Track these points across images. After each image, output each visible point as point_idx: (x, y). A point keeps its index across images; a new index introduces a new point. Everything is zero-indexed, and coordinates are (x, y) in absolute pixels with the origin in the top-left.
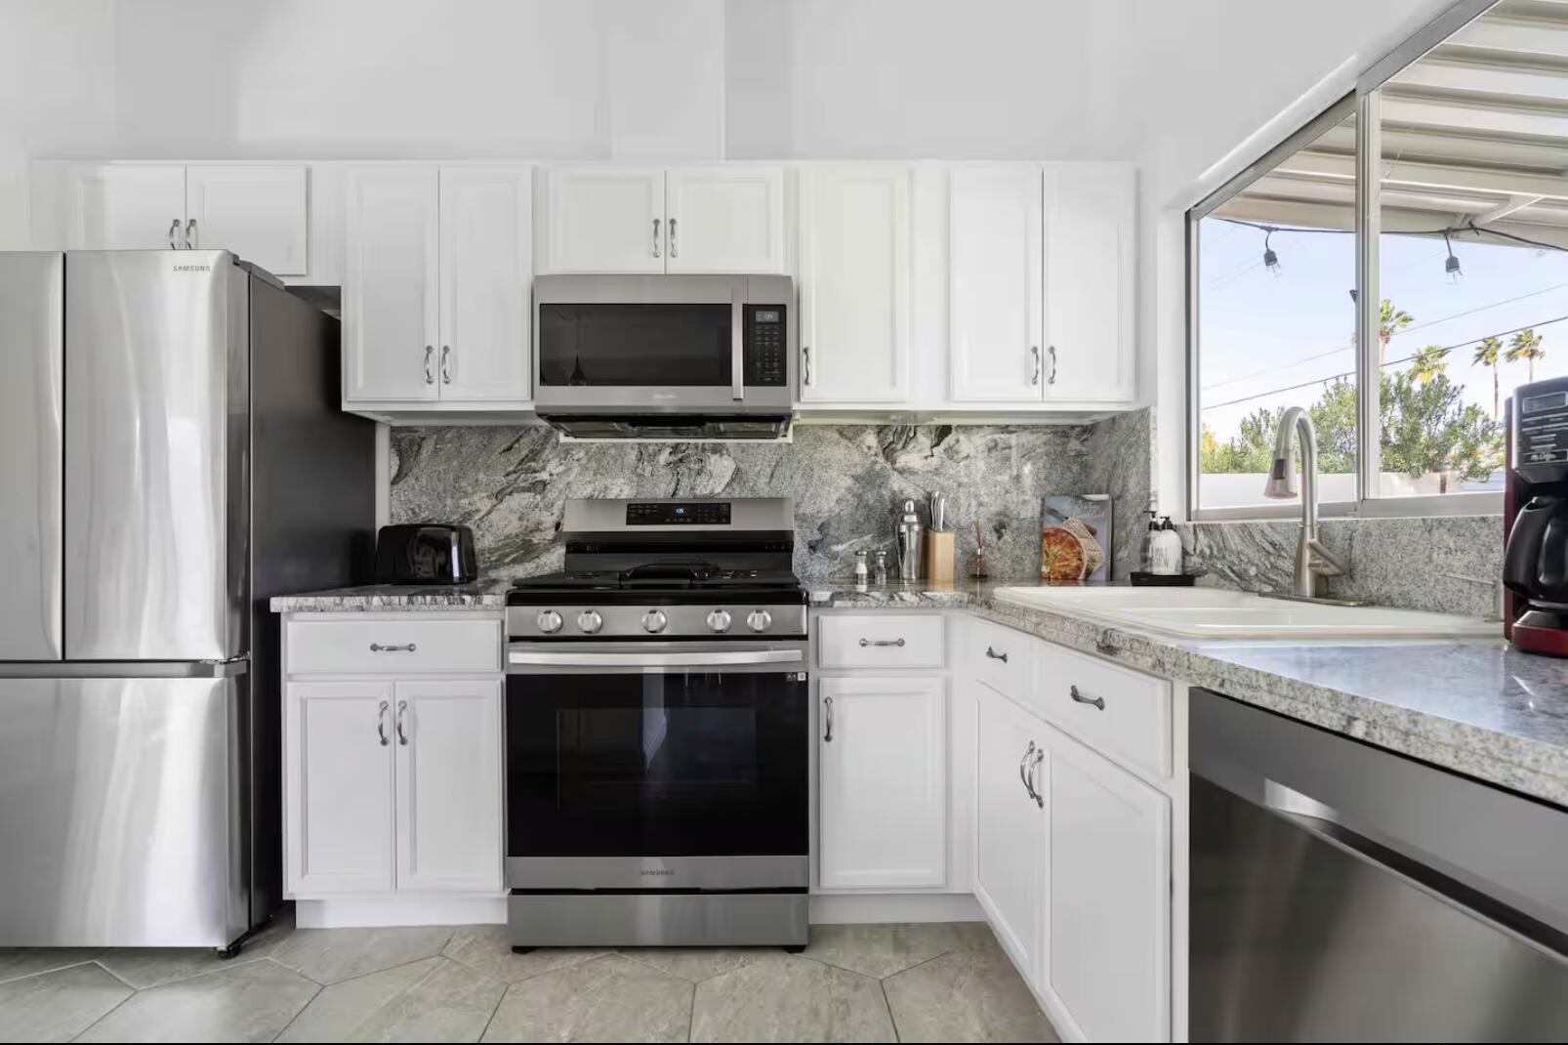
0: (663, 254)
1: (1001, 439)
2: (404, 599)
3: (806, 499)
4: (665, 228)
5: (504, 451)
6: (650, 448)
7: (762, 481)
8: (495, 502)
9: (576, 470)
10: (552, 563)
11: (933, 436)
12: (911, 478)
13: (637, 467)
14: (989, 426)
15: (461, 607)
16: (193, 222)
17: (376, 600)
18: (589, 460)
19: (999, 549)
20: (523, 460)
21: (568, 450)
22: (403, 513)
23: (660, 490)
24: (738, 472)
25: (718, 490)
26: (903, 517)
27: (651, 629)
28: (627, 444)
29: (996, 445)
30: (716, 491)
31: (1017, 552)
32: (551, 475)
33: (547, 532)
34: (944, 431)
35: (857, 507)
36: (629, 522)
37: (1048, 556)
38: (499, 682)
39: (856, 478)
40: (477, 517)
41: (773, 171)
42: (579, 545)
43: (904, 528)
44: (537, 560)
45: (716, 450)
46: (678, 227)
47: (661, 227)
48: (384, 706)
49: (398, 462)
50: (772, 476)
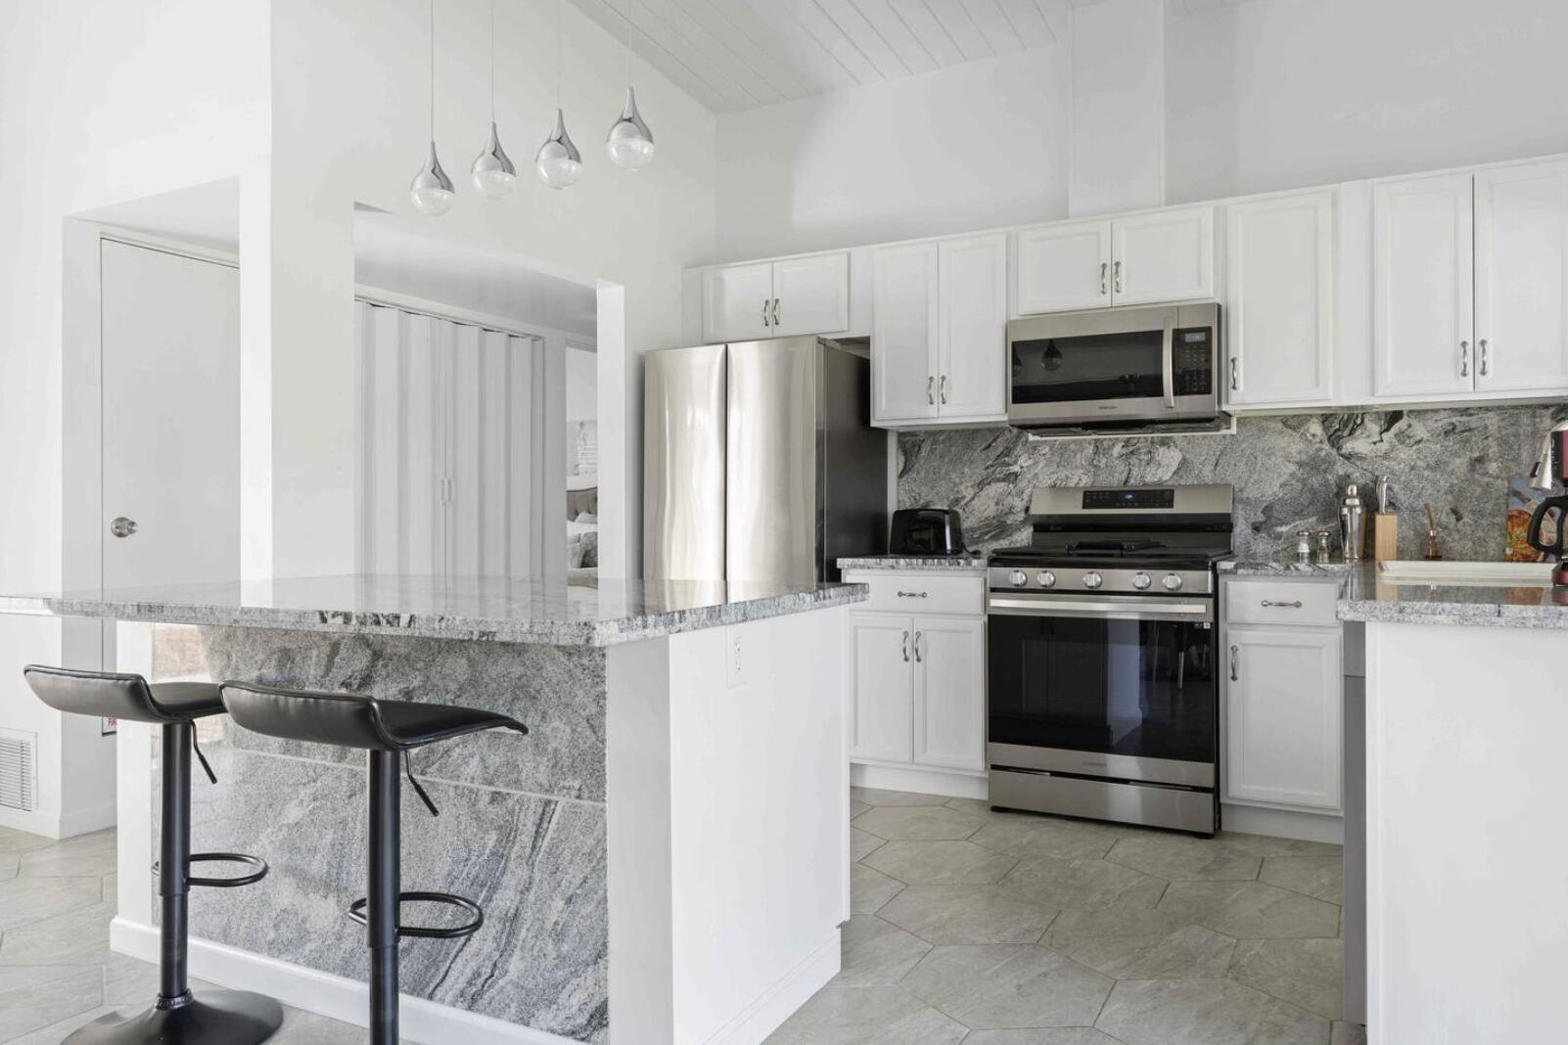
0: (1109, 291)
1: (1460, 422)
2: (920, 561)
3: (1250, 485)
4: (1110, 271)
5: (984, 449)
6: (1105, 443)
7: (1207, 471)
8: (977, 490)
9: (1041, 464)
10: (1022, 540)
11: (1382, 422)
12: (1358, 463)
13: (1093, 460)
14: (1445, 410)
15: (957, 567)
16: (777, 301)
17: (902, 561)
18: (1053, 454)
19: (1458, 531)
20: (999, 456)
21: (1035, 447)
22: (906, 499)
23: (1112, 478)
24: (1184, 462)
25: (1166, 477)
26: (1344, 501)
27: (1089, 585)
28: (1085, 440)
29: (1454, 429)
30: (1164, 479)
31: (1480, 534)
32: (1022, 467)
33: (1019, 515)
34: (1394, 417)
35: (1301, 491)
36: (1085, 506)
37: (1511, 538)
38: (982, 622)
39: (1300, 464)
40: (963, 503)
41: (1206, 211)
42: (1042, 526)
43: (1345, 511)
44: (1010, 538)
45: (1164, 443)
46: (1123, 269)
47: (1108, 271)
48: (906, 634)
49: (904, 461)
50: (1216, 464)
